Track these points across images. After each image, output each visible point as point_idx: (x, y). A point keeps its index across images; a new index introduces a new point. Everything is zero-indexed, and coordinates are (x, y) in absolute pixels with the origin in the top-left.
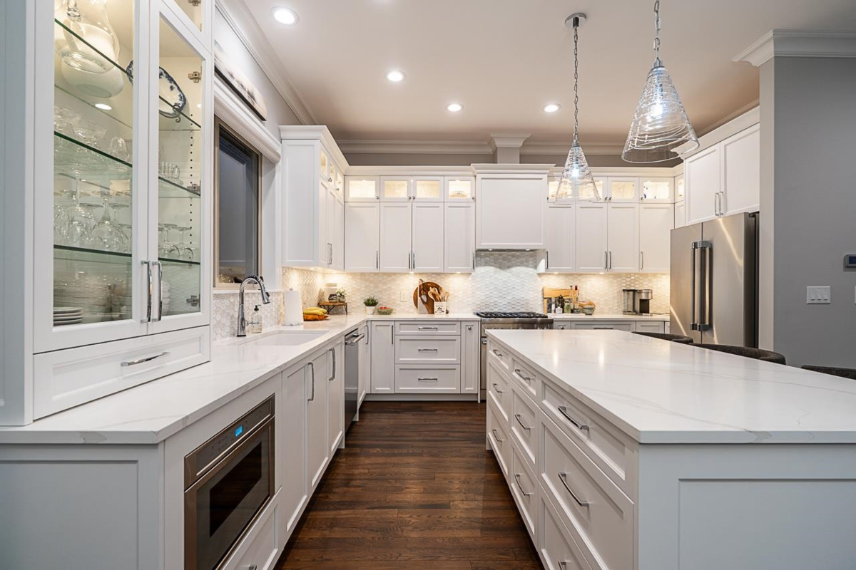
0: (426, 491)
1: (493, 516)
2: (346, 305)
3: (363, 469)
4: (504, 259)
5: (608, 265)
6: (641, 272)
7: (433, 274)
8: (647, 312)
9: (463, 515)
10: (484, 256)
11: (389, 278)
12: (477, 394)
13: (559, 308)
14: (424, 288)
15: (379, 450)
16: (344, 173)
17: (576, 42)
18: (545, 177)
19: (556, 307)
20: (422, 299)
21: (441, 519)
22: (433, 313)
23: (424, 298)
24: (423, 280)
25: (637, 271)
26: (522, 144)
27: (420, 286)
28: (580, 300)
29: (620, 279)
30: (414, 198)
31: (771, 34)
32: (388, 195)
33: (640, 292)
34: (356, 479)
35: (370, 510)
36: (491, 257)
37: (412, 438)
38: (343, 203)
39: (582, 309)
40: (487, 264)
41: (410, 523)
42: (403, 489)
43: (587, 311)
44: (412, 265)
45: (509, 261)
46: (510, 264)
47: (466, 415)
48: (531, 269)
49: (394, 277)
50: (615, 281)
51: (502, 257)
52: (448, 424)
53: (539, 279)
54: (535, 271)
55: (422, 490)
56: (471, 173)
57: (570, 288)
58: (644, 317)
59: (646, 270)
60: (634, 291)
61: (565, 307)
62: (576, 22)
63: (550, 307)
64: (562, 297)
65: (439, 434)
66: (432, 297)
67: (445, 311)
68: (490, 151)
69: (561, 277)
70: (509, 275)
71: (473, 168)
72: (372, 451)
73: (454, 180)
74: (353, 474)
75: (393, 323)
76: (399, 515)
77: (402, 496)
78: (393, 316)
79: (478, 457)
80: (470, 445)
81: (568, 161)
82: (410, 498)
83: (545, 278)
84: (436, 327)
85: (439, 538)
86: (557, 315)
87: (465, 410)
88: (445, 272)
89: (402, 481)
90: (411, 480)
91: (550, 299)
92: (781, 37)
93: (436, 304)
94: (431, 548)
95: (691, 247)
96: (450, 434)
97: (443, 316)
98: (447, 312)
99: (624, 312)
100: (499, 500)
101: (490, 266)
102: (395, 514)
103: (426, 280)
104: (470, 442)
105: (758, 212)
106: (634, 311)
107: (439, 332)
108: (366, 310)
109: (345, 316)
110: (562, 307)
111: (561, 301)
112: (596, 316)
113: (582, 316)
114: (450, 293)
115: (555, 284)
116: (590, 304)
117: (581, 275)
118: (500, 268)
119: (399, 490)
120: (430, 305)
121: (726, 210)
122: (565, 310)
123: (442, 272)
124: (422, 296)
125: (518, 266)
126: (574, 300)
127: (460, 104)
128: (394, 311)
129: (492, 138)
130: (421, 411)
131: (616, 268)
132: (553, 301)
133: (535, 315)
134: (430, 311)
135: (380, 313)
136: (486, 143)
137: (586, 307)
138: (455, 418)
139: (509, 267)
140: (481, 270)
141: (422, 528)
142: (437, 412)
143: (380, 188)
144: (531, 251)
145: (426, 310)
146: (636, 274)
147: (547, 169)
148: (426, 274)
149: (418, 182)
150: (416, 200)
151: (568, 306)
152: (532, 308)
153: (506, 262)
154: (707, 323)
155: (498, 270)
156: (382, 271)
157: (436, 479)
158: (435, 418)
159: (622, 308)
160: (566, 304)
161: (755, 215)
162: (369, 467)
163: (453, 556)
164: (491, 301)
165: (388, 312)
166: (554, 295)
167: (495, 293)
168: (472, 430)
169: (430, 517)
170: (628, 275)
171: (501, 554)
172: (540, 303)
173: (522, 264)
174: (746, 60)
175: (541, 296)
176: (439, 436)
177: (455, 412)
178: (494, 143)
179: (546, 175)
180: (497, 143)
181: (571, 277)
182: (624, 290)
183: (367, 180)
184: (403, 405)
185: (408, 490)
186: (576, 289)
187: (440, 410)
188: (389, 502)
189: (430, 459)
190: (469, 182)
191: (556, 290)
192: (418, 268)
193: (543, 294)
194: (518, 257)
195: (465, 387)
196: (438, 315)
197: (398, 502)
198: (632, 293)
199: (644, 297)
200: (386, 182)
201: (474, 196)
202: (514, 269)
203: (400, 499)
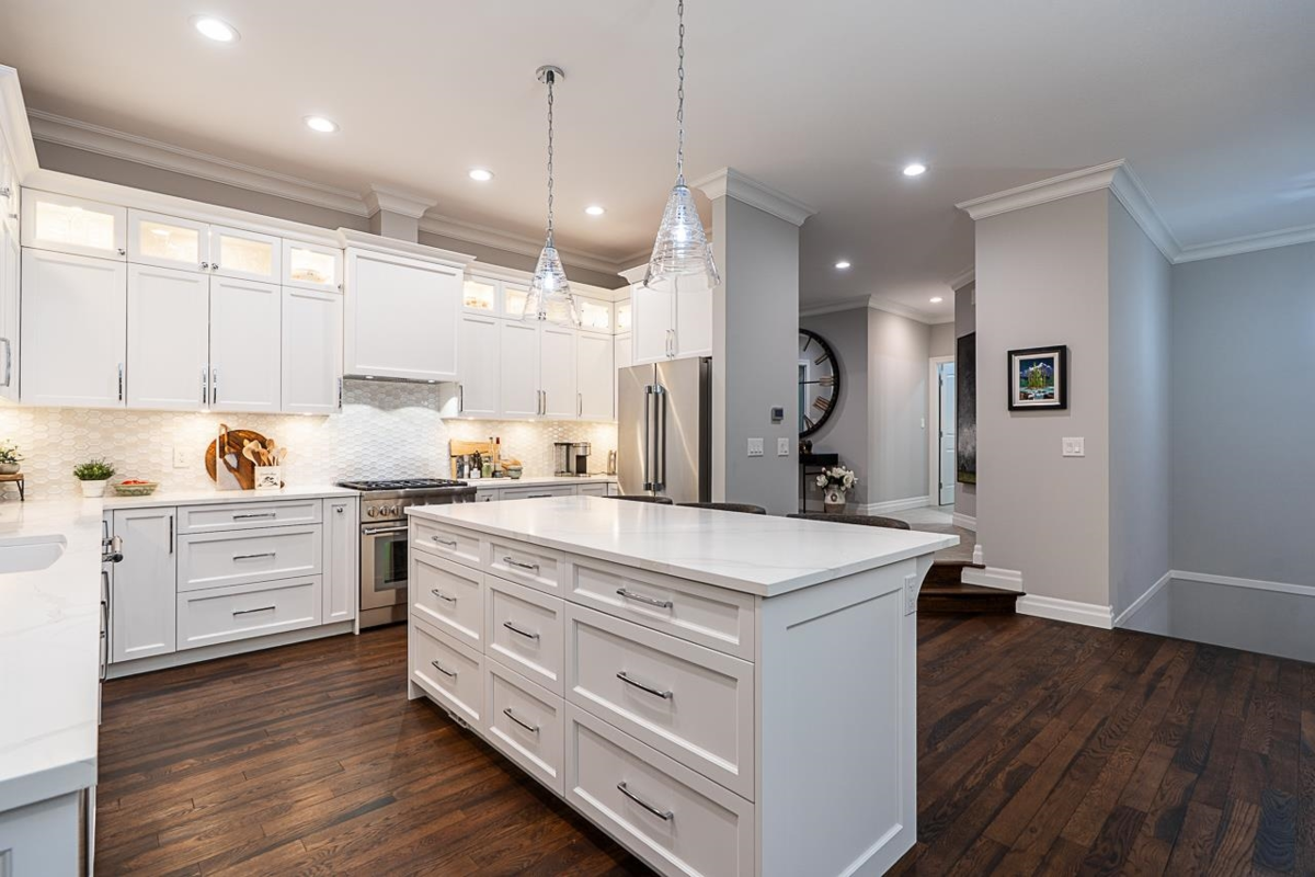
0: (337, 793)
1: (470, 784)
2: (19, 479)
3: (176, 804)
4: (388, 394)
5: (541, 410)
6: (579, 419)
7: (250, 414)
8: (585, 472)
9: (422, 802)
10: (357, 387)
11: (146, 422)
12: (353, 621)
13: (475, 470)
14: (232, 441)
15: (192, 761)
16: (21, 181)
17: (550, 104)
18: (460, 273)
19: (471, 469)
20: (226, 462)
21: (389, 822)
22: (251, 486)
23: (232, 460)
24: (228, 425)
25: (574, 419)
26: (421, 215)
27: (221, 437)
28: (502, 458)
29: (551, 429)
30: (216, 267)
31: (725, 171)
32: (147, 250)
33: (576, 446)
34: (169, 828)
35: (240, 865)
36: (366, 389)
37: (259, 720)
38: (19, 247)
39: (506, 472)
40: (358, 400)
41: (337, 850)
42: (291, 807)
43: (513, 473)
44: (209, 396)
45: (397, 397)
46: (398, 402)
47: (344, 659)
48: (432, 412)
49: (154, 418)
50: (545, 432)
51: (385, 391)
52: (316, 680)
53: (443, 427)
54: (438, 414)
55: (330, 795)
56: (336, 243)
57: (489, 441)
58: (582, 478)
59: (586, 417)
60: (568, 445)
61: (484, 468)
62: (551, 77)
63: (461, 468)
64: (479, 455)
65: (311, 699)
66: (252, 458)
67: (279, 483)
68: (364, 211)
69: (477, 425)
70: (397, 419)
71: (343, 237)
72: (176, 768)
73: (299, 249)
74: (155, 822)
75: (172, 512)
76: (309, 847)
77: (295, 816)
78: (156, 498)
79: (401, 714)
80: (379, 701)
81: (540, 266)
82: (314, 814)
83: (452, 425)
84: (274, 511)
85: (402, 848)
86: (474, 480)
87: (339, 650)
88: (283, 412)
89: (280, 795)
90: (298, 786)
91: (462, 457)
92: (734, 178)
93: (258, 470)
94: (397, 868)
95: (644, 391)
96: (331, 694)
97: (276, 492)
98: (282, 485)
99: (556, 473)
100: (467, 761)
101: (365, 403)
102: (300, 848)
103: (233, 427)
104: (375, 697)
105: (711, 358)
106: (568, 471)
107: (278, 521)
108: (80, 490)
109: (20, 504)
110: (480, 468)
111: (477, 460)
112: (523, 480)
113: (507, 481)
114: (289, 449)
115: (467, 435)
116: (516, 463)
117: (502, 422)
118: (382, 407)
119: (286, 809)
120: (245, 473)
121: (677, 352)
122: (484, 474)
123: (278, 411)
124: (227, 457)
125: (412, 405)
126: (495, 458)
127: (333, 123)
128: (157, 489)
129: (372, 193)
130: (246, 672)
131: (551, 414)
132: (466, 459)
133: (440, 483)
134: (245, 485)
135: (121, 493)
136: (358, 197)
137: (512, 467)
138: (325, 667)
139: (396, 407)
140: (351, 410)
141: (365, 847)
142: (284, 667)
143: (126, 230)
144: (436, 383)
145: (235, 483)
146: (570, 422)
147: (463, 262)
148: (236, 414)
149: (224, 238)
150: (217, 272)
151: (488, 467)
152: (433, 472)
153: (391, 398)
154: (660, 481)
155: (377, 411)
156: (131, 405)
157: (347, 769)
158: (286, 676)
159: (554, 469)
160: (485, 464)
161: (707, 360)
162: (188, 796)
163: (439, 861)
164: (364, 463)
165: (145, 490)
166: (467, 452)
167: (371, 449)
168: (369, 679)
169: (368, 826)
170: (561, 424)
171: (505, 827)
172: (446, 463)
173: (418, 403)
174: (702, 189)
175: (446, 454)
176: (312, 703)
177: (322, 658)
178: (377, 201)
179: (461, 271)
180: (380, 203)
181: (489, 425)
182: (556, 444)
183: (85, 208)
184: (198, 670)
185: (300, 803)
186: (498, 442)
187: (290, 660)
188: (275, 836)
189: (314, 743)
190: (332, 258)
191: (470, 444)
192: (223, 403)
193: (450, 451)
194: (411, 392)
195: (331, 612)
196: (263, 491)
197: (294, 828)
198: (565, 447)
199: (581, 453)
200: (144, 224)
201: (341, 283)
202: (404, 411)
203: (294, 824)
